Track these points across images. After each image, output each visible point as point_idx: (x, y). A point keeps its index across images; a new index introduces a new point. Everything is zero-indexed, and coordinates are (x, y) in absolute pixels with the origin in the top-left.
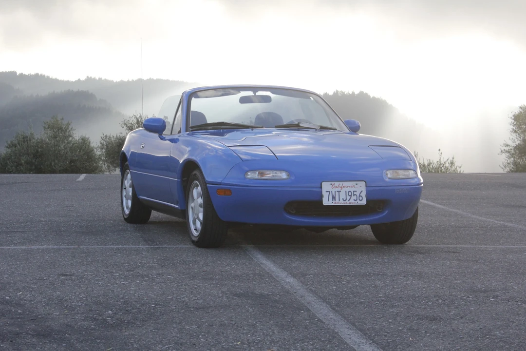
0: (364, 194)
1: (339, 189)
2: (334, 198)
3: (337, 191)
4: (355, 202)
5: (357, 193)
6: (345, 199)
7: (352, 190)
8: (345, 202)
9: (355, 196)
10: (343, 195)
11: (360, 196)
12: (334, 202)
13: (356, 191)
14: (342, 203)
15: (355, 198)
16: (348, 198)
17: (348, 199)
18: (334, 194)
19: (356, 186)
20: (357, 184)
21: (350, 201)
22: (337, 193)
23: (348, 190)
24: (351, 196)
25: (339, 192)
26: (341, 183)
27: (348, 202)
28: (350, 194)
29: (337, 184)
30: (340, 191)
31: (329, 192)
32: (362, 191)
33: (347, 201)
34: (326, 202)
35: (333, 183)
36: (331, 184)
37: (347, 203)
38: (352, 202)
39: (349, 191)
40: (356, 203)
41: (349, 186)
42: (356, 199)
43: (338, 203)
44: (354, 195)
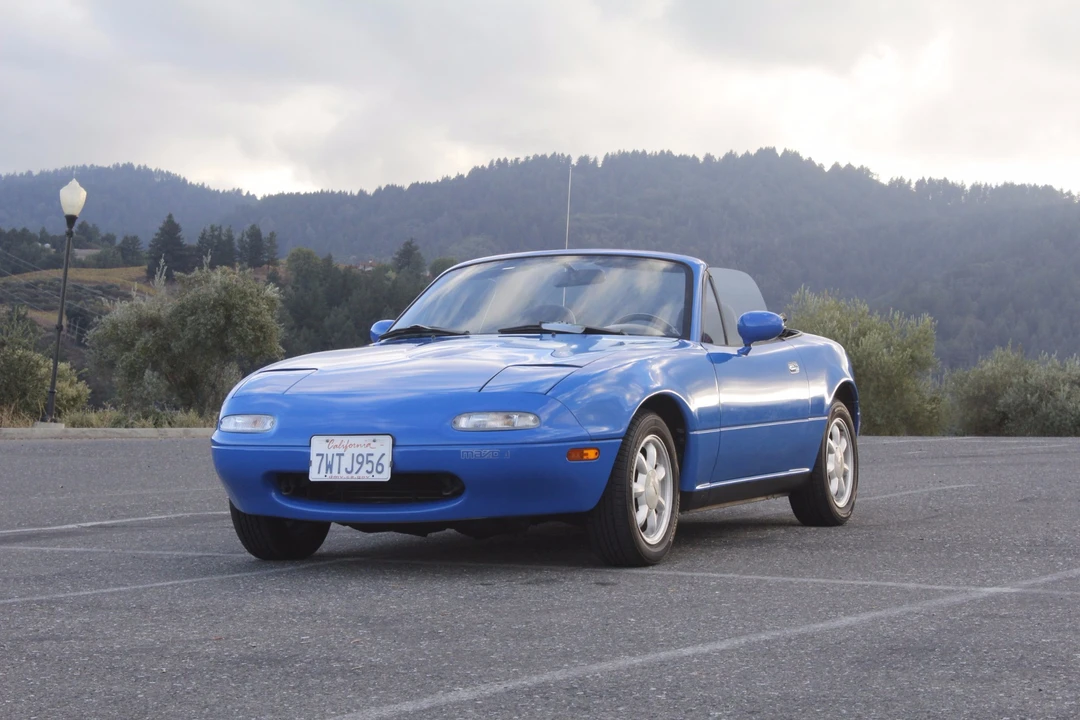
0: (387, 461)
1: (341, 451)
2: (329, 467)
3: (337, 455)
4: (368, 475)
5: (375, 459)
6: (349, 470)
7: (365, 451)
8: (350, 475)
9: (370, 464)
10: (346, 462)
11: (378, 464)
12: (329, 475)
13: (372, 455)
14: (344, 477)
15: (368, 467)
16: (357, 466)
17: (355, 470)
18: (330, 459)
19: (373, 444)
20: (374, 441)
21: (360, 474)
22: (336, 458)
23: (357, 451)
24: (361, 464)
25: (340, 455)
26: (346, 438)
27: (356, 476)
28: (361, 460)
29: (337, 440)
30: (343, 455)
31: (322, 455)
32: (384, 455)
33: (353, 474)
34: (316, 474)
35: (330, 438)
36: (327, 441)
37: (354, 477)
38: (363, 476)
39: (360, 455)
40: (369, 478)
41: (358, 444)
42: (370, 470)
43: (336, 477)
44: (368, 462)
